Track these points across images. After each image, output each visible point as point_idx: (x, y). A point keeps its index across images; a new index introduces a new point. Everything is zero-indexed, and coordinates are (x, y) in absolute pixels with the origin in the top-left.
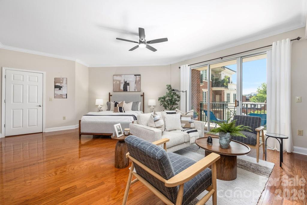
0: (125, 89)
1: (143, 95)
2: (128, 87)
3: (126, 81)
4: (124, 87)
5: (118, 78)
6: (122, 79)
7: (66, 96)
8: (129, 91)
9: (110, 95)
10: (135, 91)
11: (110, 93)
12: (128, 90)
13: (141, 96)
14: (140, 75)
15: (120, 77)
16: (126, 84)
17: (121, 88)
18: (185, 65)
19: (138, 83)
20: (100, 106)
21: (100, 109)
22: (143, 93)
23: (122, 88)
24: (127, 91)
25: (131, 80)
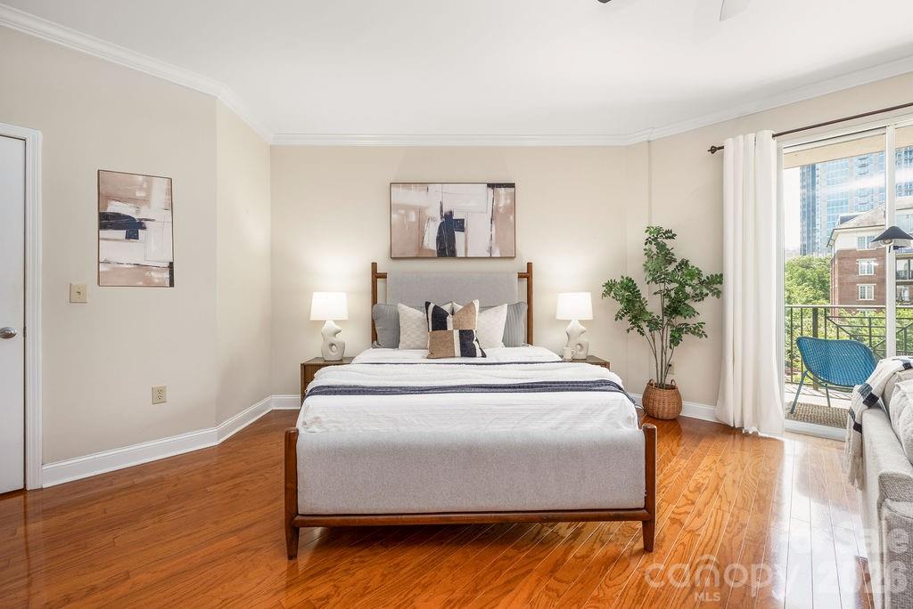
0: (446, 248)
1: (527, 276)
2: (459, 236)
3: (451, 213)
4: (439, 240)
5: (413, 197)
6: (432, 204)
7: (167, 275)
8: (466, 258)
9: (377, 276)
10: (491, 258)
11: (374, 265)
12: (460, 252)
13: (521, 276)
14: (512, 185)
15: (424, 193)
16: (451, 226)
17: (426, 243)
18: (751, 136)
19: (503, 218)
20: (330, 325)
21: (334, 340)
22: (529, 265)
23: (431, 242)
24: (453, 254)
25: (473, 205)
